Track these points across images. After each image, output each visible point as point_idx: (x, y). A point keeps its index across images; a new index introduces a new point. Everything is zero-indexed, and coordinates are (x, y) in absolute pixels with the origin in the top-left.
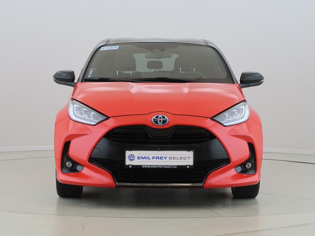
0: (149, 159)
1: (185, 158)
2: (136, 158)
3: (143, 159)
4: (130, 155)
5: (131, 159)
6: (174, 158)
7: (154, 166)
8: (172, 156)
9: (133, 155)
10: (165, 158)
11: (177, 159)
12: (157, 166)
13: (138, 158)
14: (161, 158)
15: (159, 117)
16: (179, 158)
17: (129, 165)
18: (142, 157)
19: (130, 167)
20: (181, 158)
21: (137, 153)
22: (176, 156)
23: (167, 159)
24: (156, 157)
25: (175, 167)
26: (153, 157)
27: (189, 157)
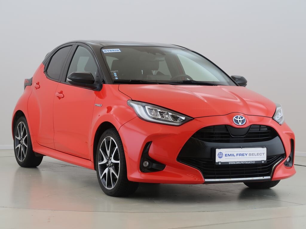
0: (234, 156)
1: (260, 154)
2: (224, 155)
3: (230, 156)
4: (219, 153)
5: (220, 156)
6: (253, 154)
7: (238, 162)
8: (251, 153)
9: (222, 153)
10: (246, 155)
11: (255, 155)
12: (240, 162)
13: (226, 155)
14: (243, 155)
15: (238, 118)
16: (256, 154)
17: (219, 162)
18: (228, 154)
19: (220, 164)
20: (257, 154)
21: (224, 151)
22: (254, 152)
23: (248, 155)
24: (239, 154)
25: (253, 162)
26: (237, 154)
27: (263, 153)
